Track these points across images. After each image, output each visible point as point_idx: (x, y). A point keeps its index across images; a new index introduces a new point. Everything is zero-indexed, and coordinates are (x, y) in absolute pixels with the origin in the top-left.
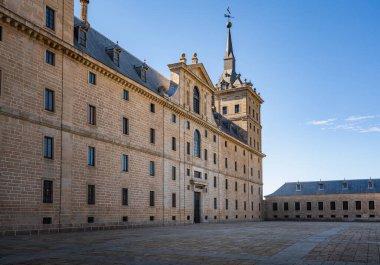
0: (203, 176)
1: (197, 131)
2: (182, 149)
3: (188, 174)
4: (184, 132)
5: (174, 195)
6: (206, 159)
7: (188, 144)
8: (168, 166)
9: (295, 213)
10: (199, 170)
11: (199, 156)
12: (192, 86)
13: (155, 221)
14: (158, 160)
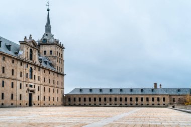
0: (33, 86)
1: (31, 68)
2: (24, 76)
3: (27, 86)
4: (25, 69)
5: (21, 95)
6: (35, 79)
7: (27, 74)
8: (18, 83)
9: (79, 103)
10: (31, 84)
11: (32, 78)
12: (29, 49)
13: (13, 105)
14: (15, 82)
